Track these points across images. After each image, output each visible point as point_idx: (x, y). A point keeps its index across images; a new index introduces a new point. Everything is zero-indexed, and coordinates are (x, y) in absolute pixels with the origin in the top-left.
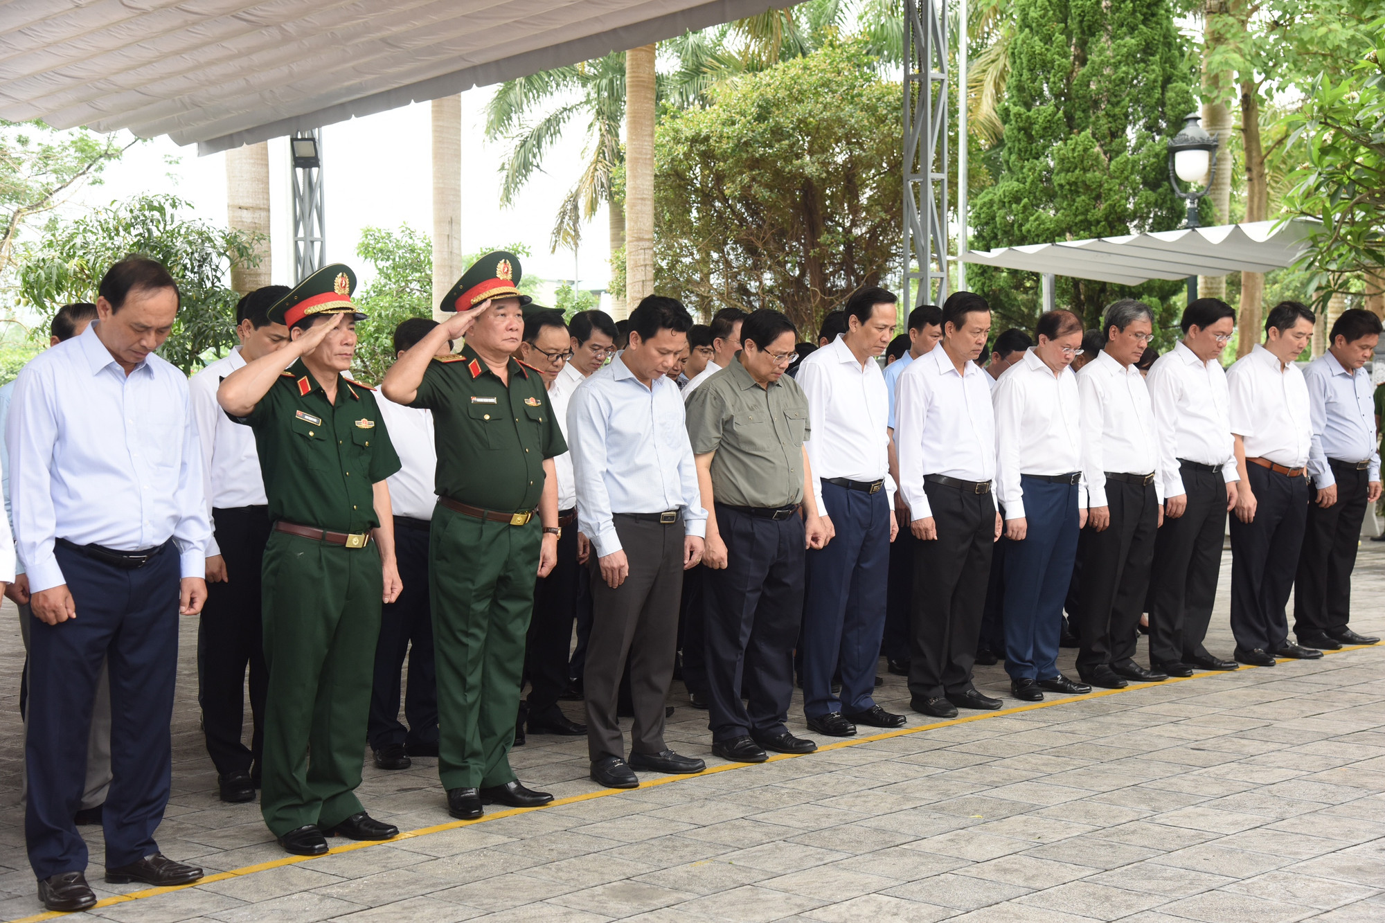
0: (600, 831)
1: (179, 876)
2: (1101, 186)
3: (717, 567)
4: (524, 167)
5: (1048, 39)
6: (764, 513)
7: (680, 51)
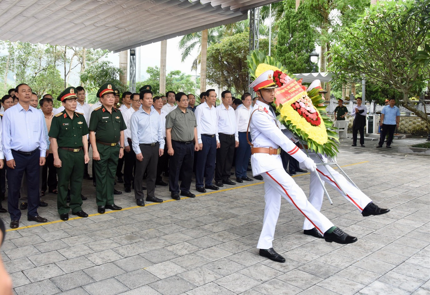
0: (135, 217)
1: (43, 220)
2: (296, 62)
3: (171, 155)
4: (186, 54)
5: (285, 32)
6: (183, 143)
7: (218, 31)
